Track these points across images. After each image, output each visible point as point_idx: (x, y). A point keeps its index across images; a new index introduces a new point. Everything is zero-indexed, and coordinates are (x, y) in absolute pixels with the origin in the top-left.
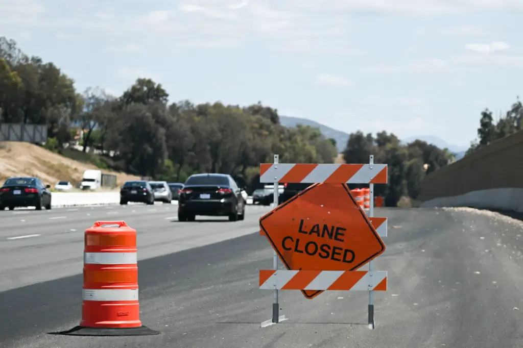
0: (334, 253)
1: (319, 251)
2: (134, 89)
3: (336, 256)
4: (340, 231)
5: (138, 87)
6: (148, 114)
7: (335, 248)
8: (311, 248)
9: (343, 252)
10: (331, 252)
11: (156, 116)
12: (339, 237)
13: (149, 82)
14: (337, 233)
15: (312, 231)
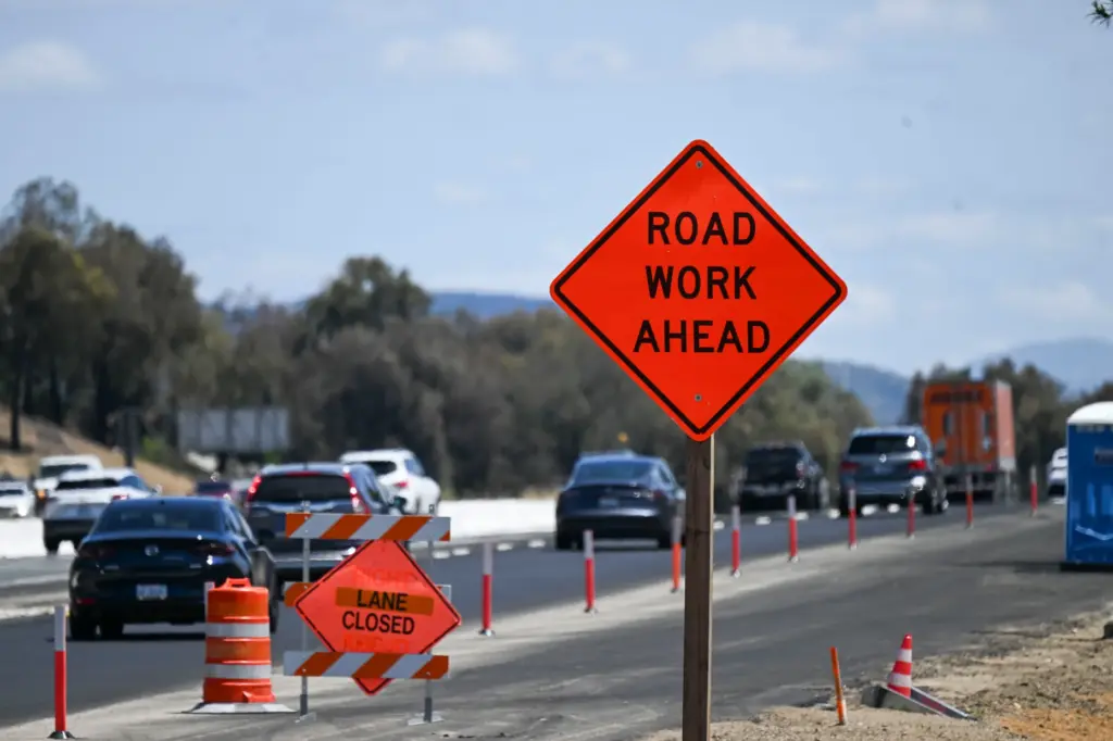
0: (394, 624)
1: (380, 624)
2: (338, 288)
3: (397, 628)
4: (402, 598)
5: (348, 282)
6: (390, 357)
7: (394, 618)
8: (372, 622)
9: (401, 621)
10: (390, 623)
11: (410, 360)
12: (401, 605)
13: (374, 268)
14: (399, 601)
15: (372, 603)
